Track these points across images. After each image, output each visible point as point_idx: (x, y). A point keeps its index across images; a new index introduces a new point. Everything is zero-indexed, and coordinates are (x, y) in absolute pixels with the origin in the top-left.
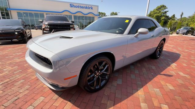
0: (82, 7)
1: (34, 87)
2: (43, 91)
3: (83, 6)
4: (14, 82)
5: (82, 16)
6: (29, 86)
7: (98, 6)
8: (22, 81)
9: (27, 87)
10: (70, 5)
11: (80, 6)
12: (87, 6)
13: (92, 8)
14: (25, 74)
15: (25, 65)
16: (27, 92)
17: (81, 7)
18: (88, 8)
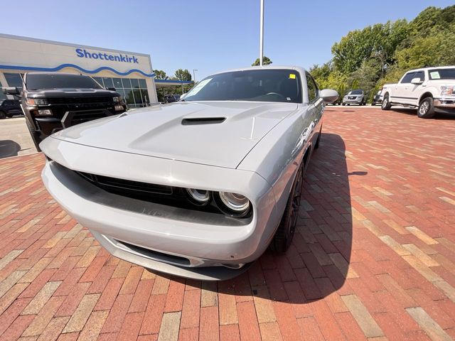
0: (111, 58)
1: (115, 292)
2: (154, 293)
3: (113, 54)
4: (19, 303)
5: (114, 79)
6: (96, 297)
7: (149, 56)
8: (51, 288)
9: (87, 301)
10: (77, 51)
11: (105, 55)
12: (124, 55)
13: (135, 61)
14: (46, 261)
15: (23, 230)
16: (100, 321)
17: (107, 57)
18: (125, 59)
